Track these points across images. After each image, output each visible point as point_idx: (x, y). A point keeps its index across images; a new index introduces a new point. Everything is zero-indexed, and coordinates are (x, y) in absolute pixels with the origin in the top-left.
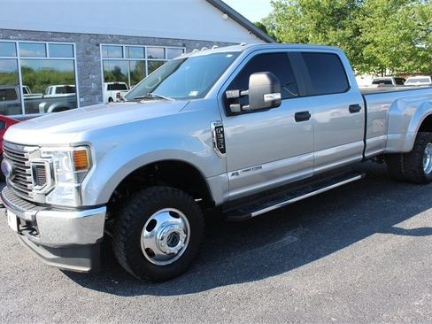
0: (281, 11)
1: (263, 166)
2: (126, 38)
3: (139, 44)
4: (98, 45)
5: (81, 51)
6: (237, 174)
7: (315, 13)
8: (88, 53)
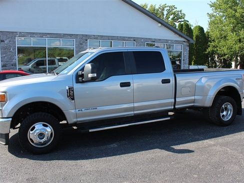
0: (213, 18)
1: (98, 108)
2: (102, 36)
3: (109, 40)
4: (87, 40)
5: (77, 43)
6: (82, 110)
7: (232, 20)
8: (81, 44)
